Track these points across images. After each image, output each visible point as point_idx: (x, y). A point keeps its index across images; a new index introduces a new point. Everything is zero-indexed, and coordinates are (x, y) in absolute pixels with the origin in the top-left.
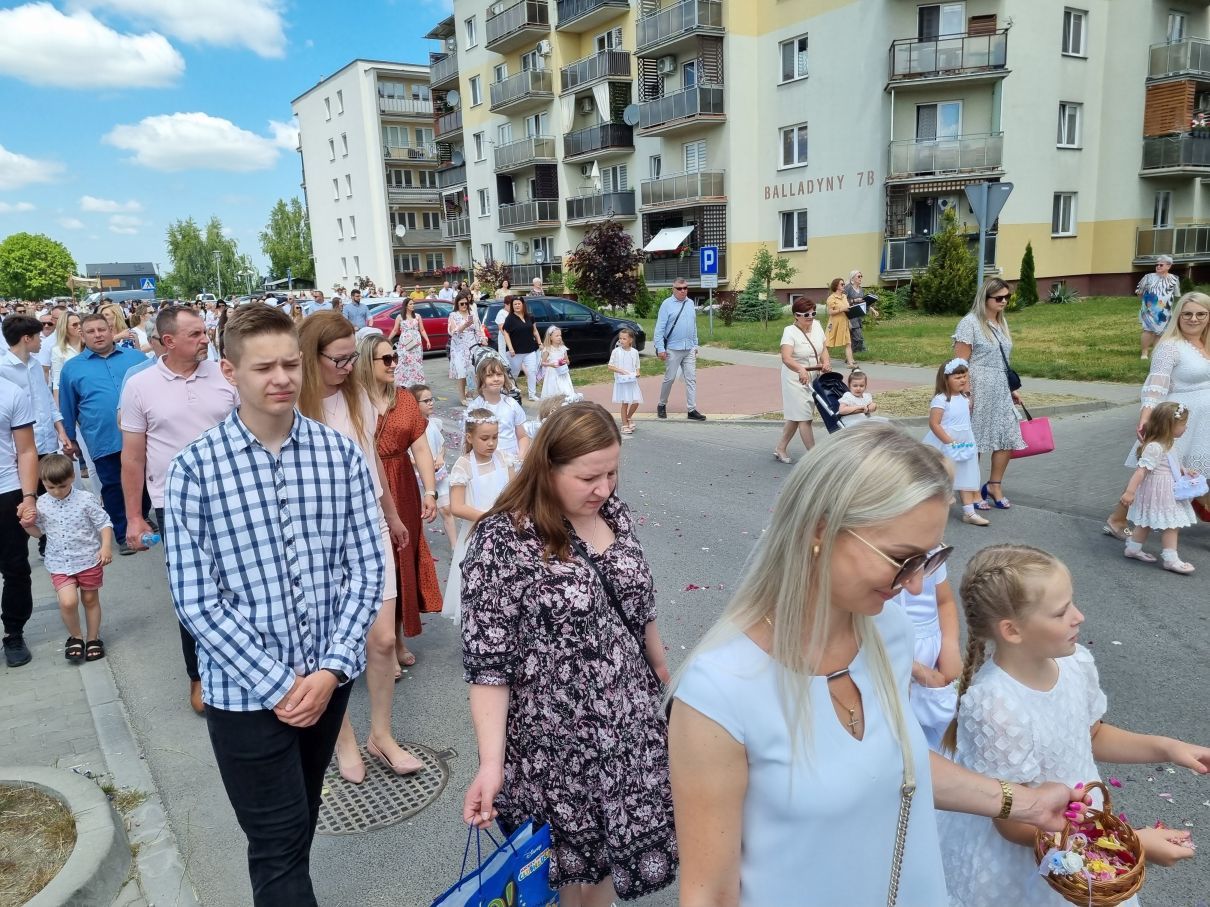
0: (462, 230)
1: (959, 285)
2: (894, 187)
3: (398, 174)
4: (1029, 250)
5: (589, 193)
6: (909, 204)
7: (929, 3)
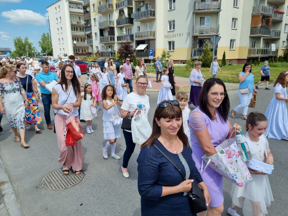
0: (91, 43)
1: (209, 60)
2: (194, 36)
3: (74, 28)
4: (224, 53)
5: (122, 35)
6: (198, 41)
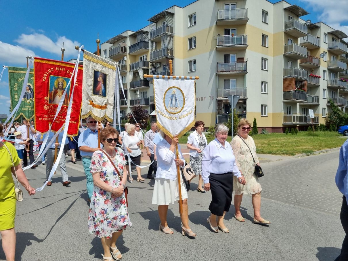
2: (219, 100)
4: (255, 119)
5: (136, 98)
6: (223, 105)
7: (227, 53)
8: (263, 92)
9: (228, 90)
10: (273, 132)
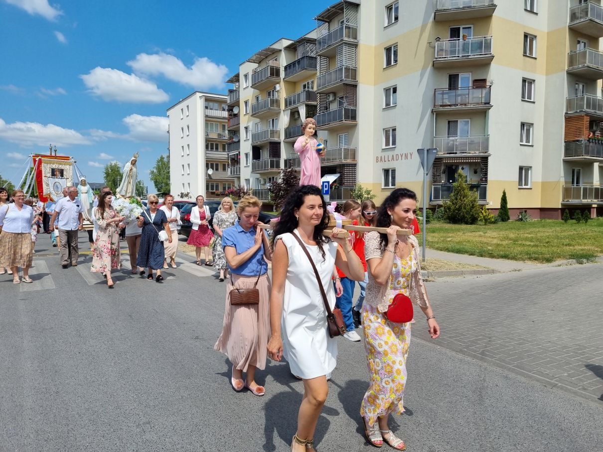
0: (237, 173)
2: (437, 159)
3: (212, 145)
4: (504, 194)
5: (295, 156)
6: (443, 168)
7: (454, 72)
8: (524, 143)
9: (453, 140)
10: (542, 217)
